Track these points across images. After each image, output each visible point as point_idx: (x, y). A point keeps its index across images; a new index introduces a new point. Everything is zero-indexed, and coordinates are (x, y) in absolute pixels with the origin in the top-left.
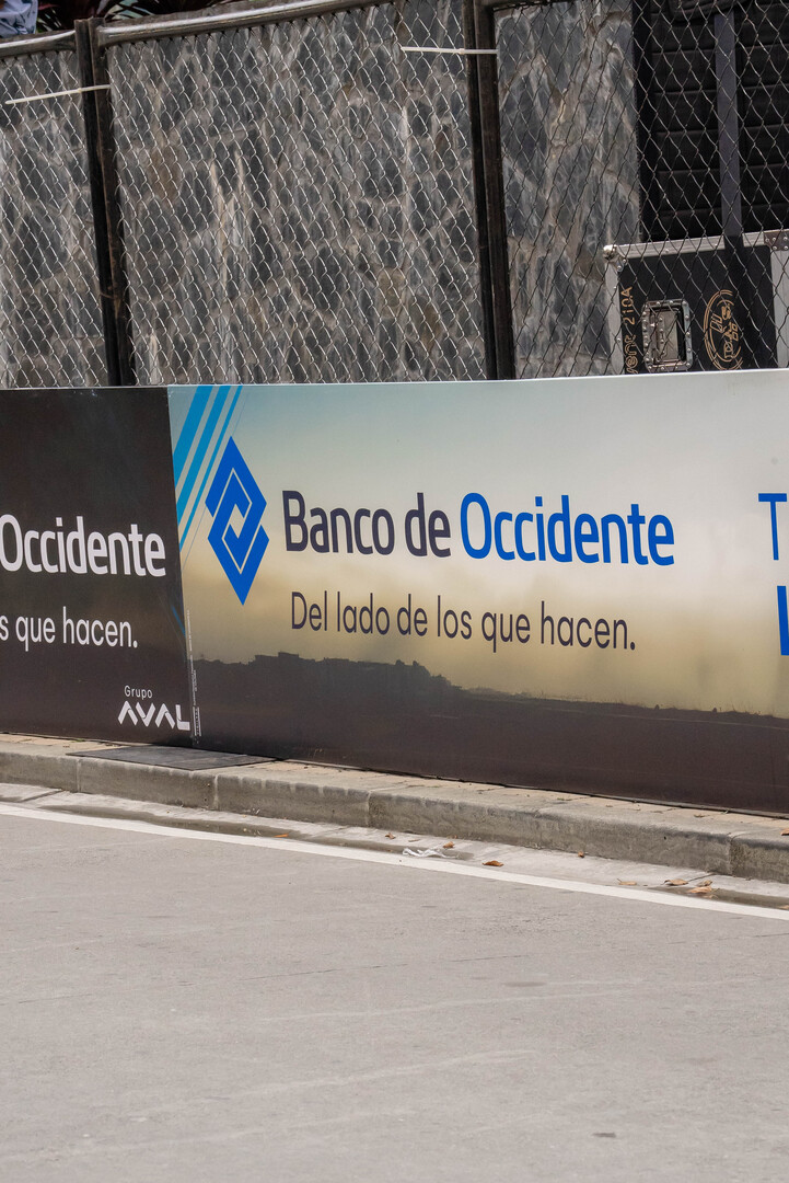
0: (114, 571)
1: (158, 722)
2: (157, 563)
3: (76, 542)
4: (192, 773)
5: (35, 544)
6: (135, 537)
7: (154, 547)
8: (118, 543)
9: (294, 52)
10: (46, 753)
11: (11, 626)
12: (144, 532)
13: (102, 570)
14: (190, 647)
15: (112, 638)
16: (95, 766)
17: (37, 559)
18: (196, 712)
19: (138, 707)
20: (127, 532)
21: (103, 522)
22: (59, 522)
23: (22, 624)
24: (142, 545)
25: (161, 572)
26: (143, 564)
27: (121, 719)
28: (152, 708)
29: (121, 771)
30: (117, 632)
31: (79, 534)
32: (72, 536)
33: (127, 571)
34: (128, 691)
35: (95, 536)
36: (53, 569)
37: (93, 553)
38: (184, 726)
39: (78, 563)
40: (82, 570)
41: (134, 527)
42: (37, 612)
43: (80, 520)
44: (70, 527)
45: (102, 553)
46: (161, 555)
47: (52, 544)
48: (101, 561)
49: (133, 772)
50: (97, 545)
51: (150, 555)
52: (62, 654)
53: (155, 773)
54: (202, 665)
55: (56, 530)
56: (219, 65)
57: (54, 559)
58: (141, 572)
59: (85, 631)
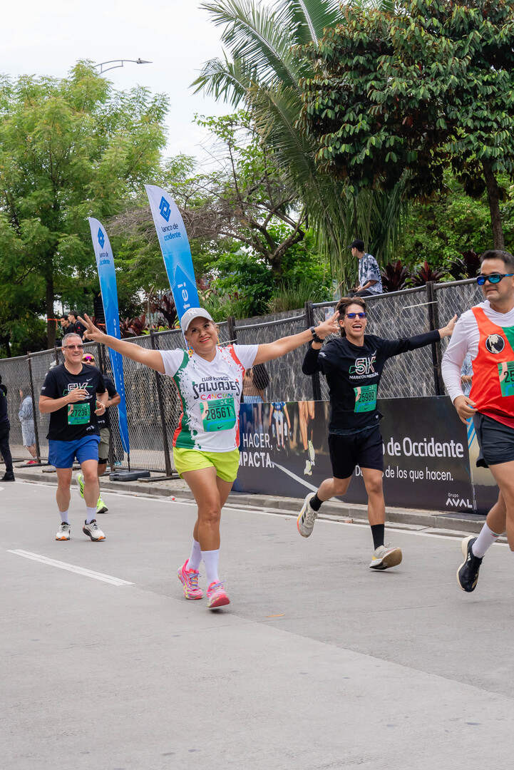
0: (445, 456)
1: (460, 505)
2: (460, 453)
3: (431, 446)
4: (478, 522)
5: (417, 447)
6: (452, 444)
7: (459, 447)
8: (446, 447)
9: (472, 297)
10: (423, 515)
11: (408, 474)
12: (456, 443)
13: (441, 455)
14: (472, 480)
15: (444, 478)
16: (442, 519)
17: (417, 452)
18: (475, 502)
19: (453, 500)
20: (449, 443)
21: (440, 440)
22: (425, 440)
23: (412, 473)
24: (455, 447)
25: (462, 456)
26: (455, 453)
27: (447, 504)
28: (458, 500)
29: (452, 521)
30: (446, 476)
31: (432, 444)
32: (430, 444)
33: (449, 456)
34: (450, 495)
35: (438, 444)
36: (423, 455)
37: (437, 450)
38: (470, 506)
39: (432, 453)
40: (433, 455)
41: (452, 441)
42: (417, 469)
43: (433, 439)
44: (429, 441)
45: (440, 450)
46: (462, 450)
47: (423, 447)
48: (440, 452)
49: (455, 521)
50: (439, 447)
51: (458, 450)
52: (426, 482)
53: (464, 522)
54: (477, 487)
55: (424, 442)
56: (447, 301)
57: (423, 452)
58: (454, 456)
59: (434, 475)
